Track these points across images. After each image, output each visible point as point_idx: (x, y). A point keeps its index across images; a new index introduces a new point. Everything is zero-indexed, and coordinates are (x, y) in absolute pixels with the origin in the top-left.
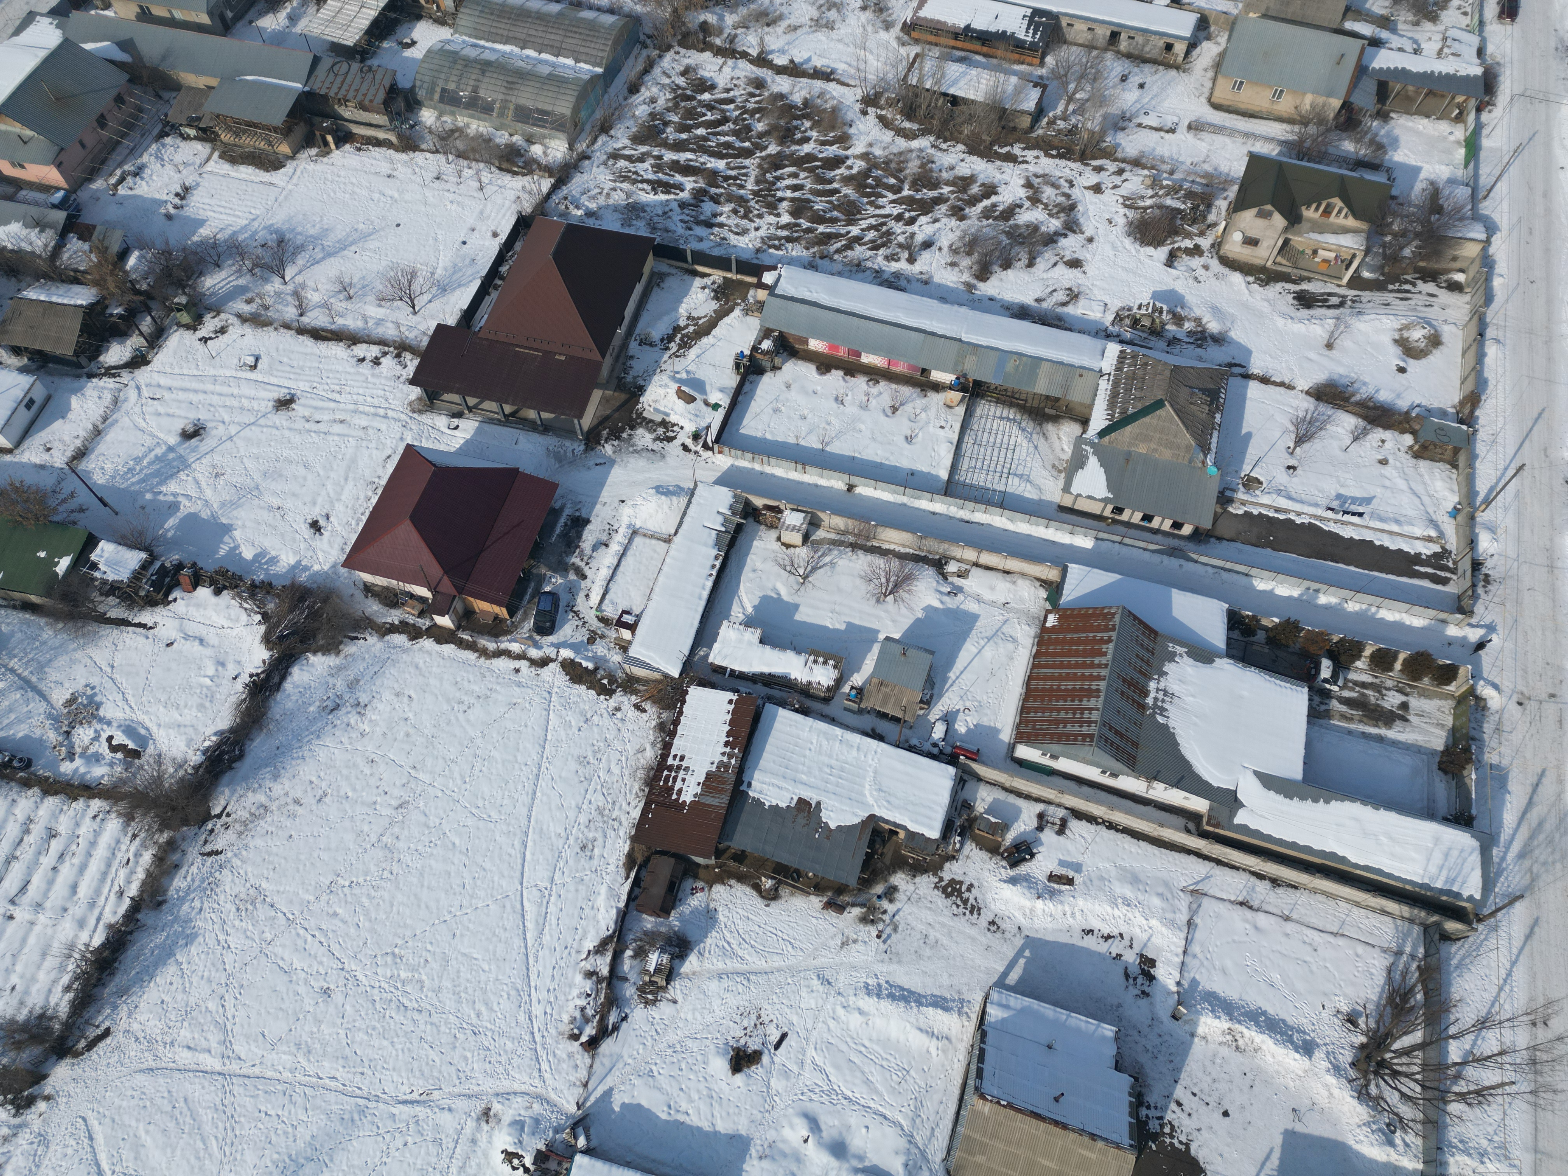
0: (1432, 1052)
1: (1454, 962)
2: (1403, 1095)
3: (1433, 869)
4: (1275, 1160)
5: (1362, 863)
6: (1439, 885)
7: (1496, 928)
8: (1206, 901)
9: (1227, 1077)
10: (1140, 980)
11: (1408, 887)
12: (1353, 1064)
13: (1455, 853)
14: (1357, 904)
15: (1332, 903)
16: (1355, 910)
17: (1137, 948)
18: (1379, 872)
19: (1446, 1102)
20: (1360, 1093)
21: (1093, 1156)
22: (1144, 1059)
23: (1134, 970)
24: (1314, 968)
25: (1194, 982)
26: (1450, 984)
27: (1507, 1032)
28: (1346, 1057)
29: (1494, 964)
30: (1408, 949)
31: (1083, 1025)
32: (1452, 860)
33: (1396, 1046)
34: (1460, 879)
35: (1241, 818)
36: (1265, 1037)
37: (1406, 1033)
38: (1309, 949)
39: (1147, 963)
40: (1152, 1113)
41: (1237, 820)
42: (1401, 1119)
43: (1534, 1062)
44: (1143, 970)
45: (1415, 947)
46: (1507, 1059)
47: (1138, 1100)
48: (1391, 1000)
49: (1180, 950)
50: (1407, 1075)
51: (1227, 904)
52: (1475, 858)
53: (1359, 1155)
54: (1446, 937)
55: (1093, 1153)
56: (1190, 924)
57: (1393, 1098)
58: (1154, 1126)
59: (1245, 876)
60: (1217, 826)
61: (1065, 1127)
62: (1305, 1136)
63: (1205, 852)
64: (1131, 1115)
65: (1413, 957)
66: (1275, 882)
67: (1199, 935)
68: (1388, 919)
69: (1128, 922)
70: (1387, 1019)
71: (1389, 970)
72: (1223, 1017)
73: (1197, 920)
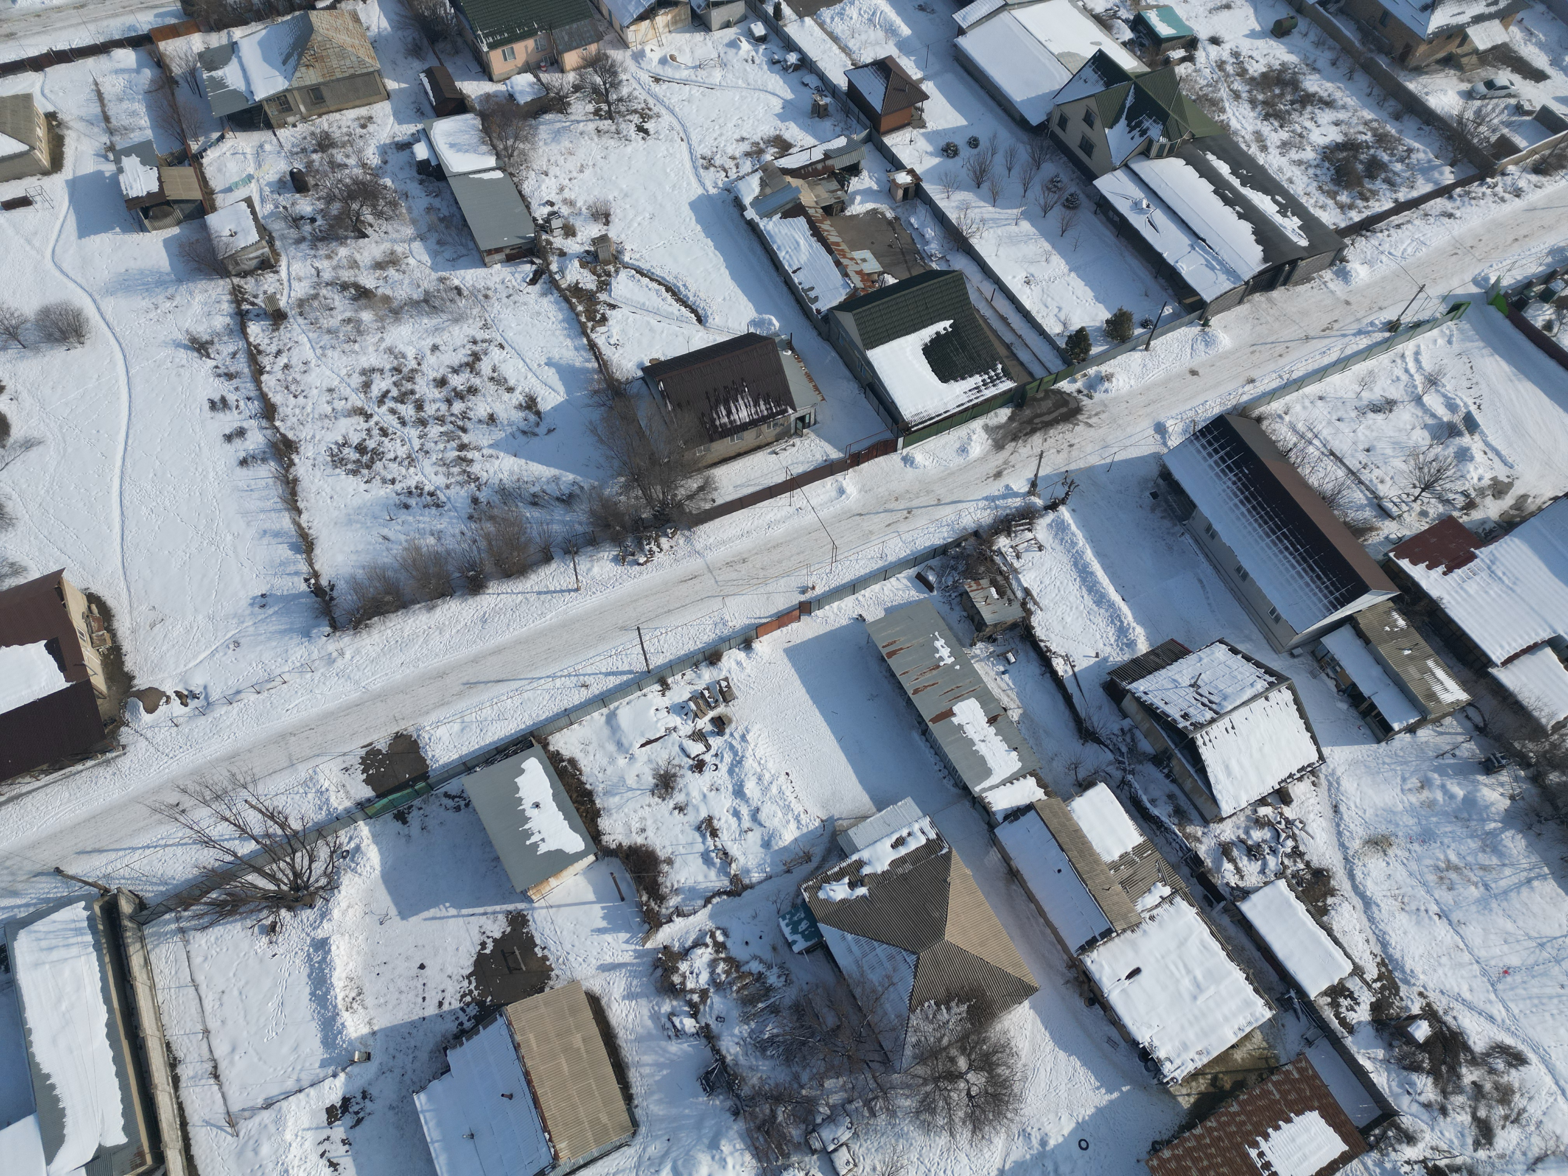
0: (259, 862)
1: (162, 888)
2: (311, 861)
3: (74, 951)
4: (432, 912)
5: (104, 1008)
6: (89, 938)
7: (107, 876)
8: (235, 1108)
9: (391, 986)
10: (356, 1108)
11: (107, 959)
12: (311, 906)
13: (44, 944)
14: (153, 987)
15: (164, 1008)
16: (159, 986)
17: (327, 1132)
18: (105, 990)
19: (296, 833)
20: (332, 889)
21: (531, 1036)
22: (423, 1055)
23: (349, 1119)
24: (242, 983)
25: (324, 1064)
26: (187, 881)
27: (204, 824)
28: (307, 915)
29: (145, 861)
30: (173, 926)
31: (432, 1124)
32: (54, 942)
33: (272, 887)
34: (73, 926)
35: (117, 1137)
36: (334, 980)
37: (256, 887)
38: (225, 997)
39: (332, 1114)
40: (463, 1018)
41: (122, 1139)
42: (332, 853)
43: (218, 797)
44: (343, 1113)
45: (168, 922)
46: (228, 814)
47: (461, 1035)
48: (231, 913)
49: (301, 1096)
50: (292, 867)
51: (225, 1088)
52: (40, 926)
53: (383, 863)
54: (141, 905)
55: (530, 1040)
56: (268, 1105)
57: (319, 867)
58: (473, 1010)
59: (184, 1093)
60: (141, 1154)
61: (527, 1074)
62: (396, 904)
63: (179, 1144)
64: (478, 1032)
65: (178, 919)
66: (173, 1064)
67: (274, 1091)
68: (152, 957)
69: (304, 1159)
70: (252, 906)
71: (204, 928)
72: (339, 1021)
73: (260, 1102)
